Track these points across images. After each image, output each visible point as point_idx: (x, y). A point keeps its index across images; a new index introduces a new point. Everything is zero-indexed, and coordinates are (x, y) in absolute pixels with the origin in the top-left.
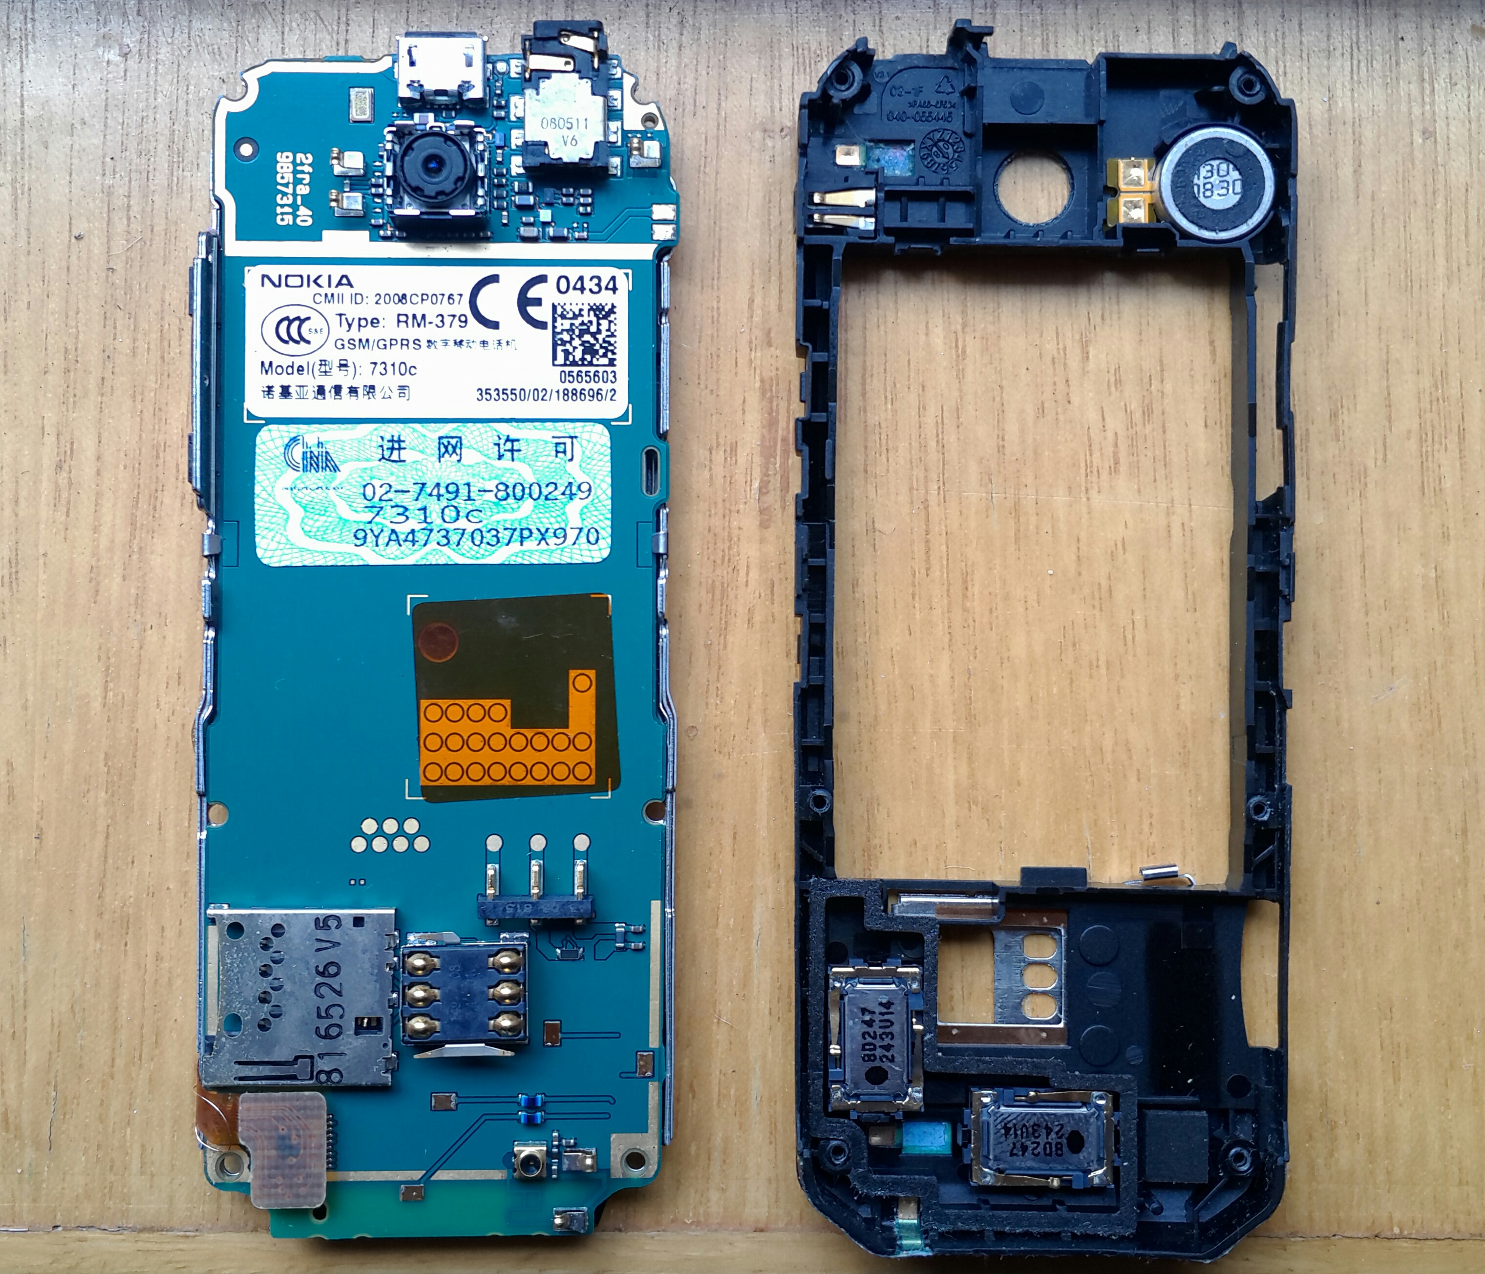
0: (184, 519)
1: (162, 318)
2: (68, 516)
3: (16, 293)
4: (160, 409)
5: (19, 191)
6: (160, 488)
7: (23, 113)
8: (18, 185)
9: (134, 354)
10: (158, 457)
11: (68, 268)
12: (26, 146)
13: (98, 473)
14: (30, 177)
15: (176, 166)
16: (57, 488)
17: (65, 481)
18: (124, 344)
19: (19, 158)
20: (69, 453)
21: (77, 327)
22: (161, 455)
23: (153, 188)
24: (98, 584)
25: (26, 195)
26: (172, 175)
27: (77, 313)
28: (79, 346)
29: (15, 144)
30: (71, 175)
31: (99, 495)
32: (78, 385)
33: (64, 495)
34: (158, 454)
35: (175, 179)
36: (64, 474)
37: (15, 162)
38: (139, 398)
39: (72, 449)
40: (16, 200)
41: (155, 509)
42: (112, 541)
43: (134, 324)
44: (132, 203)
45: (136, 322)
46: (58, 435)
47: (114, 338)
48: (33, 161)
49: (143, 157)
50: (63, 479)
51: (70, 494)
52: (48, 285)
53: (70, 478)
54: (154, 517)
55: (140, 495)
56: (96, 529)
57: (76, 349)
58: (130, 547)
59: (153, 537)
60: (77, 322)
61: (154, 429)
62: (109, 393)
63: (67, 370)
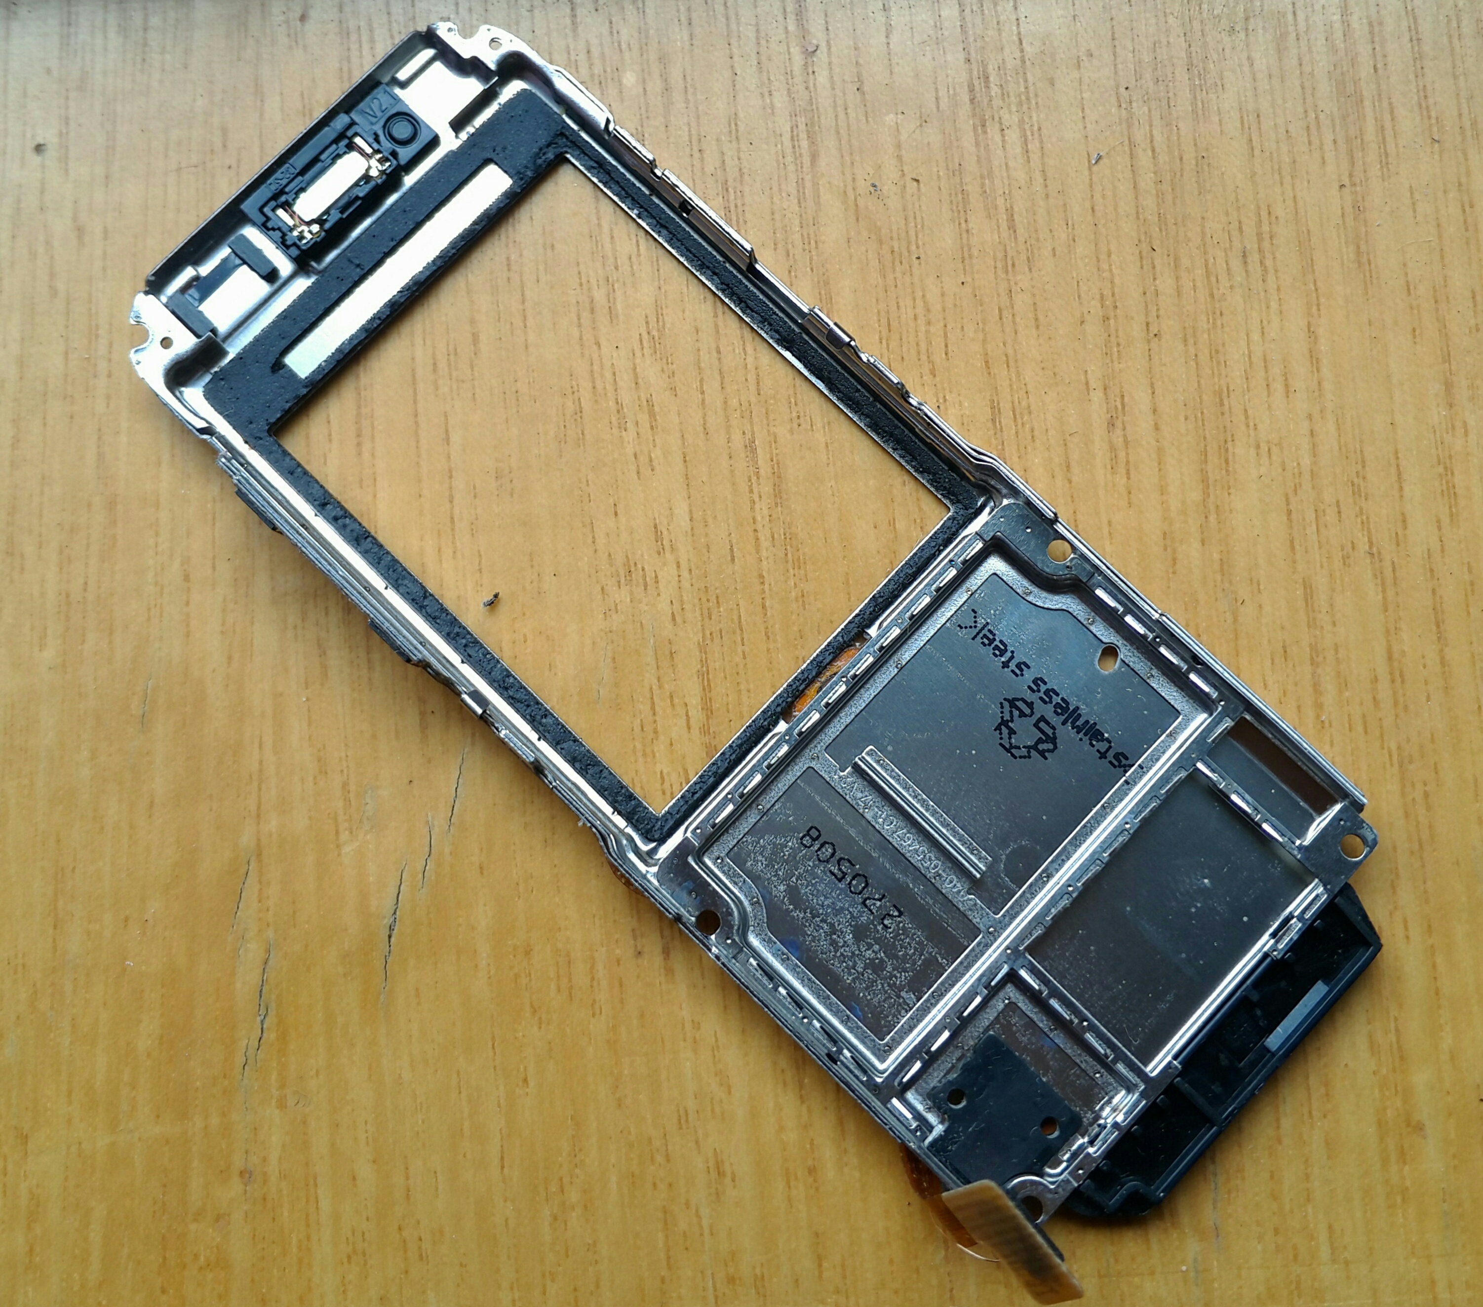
0: (1263, 470)
1: (1205, 253)
2: (1129, 478)
3: (1038, 240)
4: (1217, 352)
6: (1230, 439)
7: (1022, 51)
8: (1027, 127)
9: (1179, 294)
10: (1222, 404)
11: (1093, 208)
12: (1030, 84)
13: (1157, 428)
14: (1038, 116)
15: (1198, 88)
16: (1113, 449)
17: (1121, 439)
18: (1166, 284)
19: (1023, 98)
20: (1120, 407)
21: (1111, 270)
22: (1226, 402)
23: (1175, 115)
24: (1174, 551)
25: (1036, 135)
26: (1195, 98)
27: (1109, 255)
28: (1116, 290)
29: (1018, 83)
30: (1083, 110)
31: (1160, 451)
32: (1120, 333)
33: (1122, 454)
34: (1221, 400)
35: (1200, 104)
36: (1119, 432)
37: (1020, 104)
38: (1191, 341)
39: (1123, 404)
40: (1025, 142)
41: (1227, 462)
42: (1183, 502)
43: (1175, 262)
44: (1155, 132)
45: (1176, 260)
46: (1105, 389)
47: (1155, 279)
48: (1040, 100)
49: (1160, 82)
50: (1118, 437)
51: (1127, 454)
52: (1073, 229)
53: (1125, 436)
54: (1227, 471)
55: (1208, 448)
56: (1163, 490)
57: (1113, 295)
58: (1205, 507)
59: (1229, 494)
60: (1110, 265)
61: (1213, 373)
62: (1156, 339)
63: (1106, 319)
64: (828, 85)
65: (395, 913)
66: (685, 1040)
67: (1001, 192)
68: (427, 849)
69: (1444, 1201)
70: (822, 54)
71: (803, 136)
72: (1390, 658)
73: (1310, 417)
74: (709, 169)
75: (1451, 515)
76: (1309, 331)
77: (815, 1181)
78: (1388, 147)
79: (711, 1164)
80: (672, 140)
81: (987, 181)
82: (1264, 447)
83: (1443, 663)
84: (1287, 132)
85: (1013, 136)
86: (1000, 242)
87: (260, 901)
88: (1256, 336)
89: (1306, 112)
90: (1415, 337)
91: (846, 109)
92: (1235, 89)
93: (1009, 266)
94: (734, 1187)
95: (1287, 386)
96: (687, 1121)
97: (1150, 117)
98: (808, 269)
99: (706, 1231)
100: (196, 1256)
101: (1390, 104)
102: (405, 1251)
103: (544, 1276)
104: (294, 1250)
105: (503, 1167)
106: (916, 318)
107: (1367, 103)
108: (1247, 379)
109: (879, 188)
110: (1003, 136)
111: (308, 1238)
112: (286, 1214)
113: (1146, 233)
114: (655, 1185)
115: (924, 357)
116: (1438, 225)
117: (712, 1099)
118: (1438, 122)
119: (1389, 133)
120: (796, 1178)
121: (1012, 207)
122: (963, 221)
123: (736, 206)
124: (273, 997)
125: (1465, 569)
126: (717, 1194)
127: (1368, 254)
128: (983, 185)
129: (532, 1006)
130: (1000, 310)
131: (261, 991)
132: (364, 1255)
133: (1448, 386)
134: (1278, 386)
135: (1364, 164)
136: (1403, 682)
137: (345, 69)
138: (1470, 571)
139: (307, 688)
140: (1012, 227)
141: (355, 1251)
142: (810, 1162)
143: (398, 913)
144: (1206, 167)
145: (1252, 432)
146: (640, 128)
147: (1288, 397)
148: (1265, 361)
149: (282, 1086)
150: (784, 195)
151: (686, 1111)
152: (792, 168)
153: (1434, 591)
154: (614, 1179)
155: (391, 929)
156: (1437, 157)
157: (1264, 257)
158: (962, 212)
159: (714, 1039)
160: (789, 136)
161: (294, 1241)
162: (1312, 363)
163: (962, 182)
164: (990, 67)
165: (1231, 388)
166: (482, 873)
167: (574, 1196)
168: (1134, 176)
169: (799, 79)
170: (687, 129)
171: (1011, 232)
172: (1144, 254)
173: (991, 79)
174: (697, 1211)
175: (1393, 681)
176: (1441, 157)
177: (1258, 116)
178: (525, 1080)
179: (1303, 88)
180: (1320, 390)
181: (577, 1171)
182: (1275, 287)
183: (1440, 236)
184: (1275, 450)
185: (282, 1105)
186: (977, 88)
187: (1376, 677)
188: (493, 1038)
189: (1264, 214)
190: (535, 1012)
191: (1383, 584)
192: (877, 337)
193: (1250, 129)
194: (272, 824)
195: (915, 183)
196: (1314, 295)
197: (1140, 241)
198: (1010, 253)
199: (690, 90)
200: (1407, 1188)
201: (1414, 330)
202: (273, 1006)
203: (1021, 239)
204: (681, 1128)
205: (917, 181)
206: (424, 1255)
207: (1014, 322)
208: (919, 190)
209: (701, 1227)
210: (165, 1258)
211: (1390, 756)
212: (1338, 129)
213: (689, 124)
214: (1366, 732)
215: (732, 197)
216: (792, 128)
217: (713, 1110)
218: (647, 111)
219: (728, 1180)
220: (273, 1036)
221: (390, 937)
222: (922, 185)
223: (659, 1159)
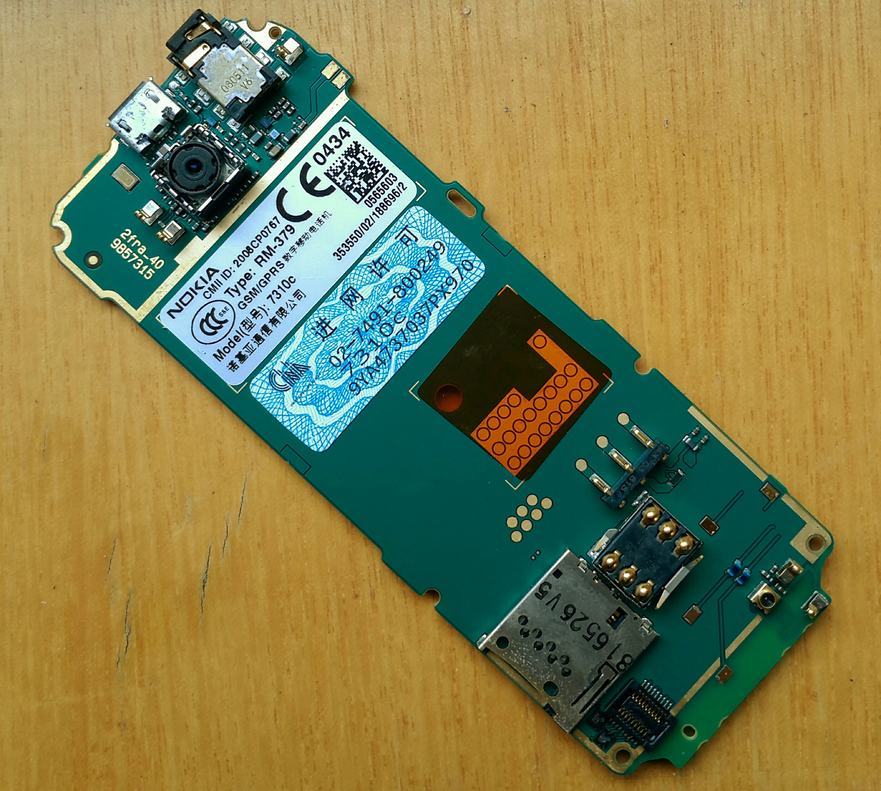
0: (745, 300)
1: (716, 157)
2: (662, 304)
3: (611, 146)
4: (721, 223)
5: (607, 74)
6: (725, 279)
7: (604, 16)
8: (606, 69)
9: (699, 184)
10: (722, 257)
11: (646, 126)
12: (609, 40)
13: (681, 271)
14: (614, 62)
15: (717, 45)
16: (653, 285)
17: (658, 279)
18: (691, 177)
19: (604, 49)
20: (658, 258)
21: (656, 167)
22: (724, 255)
23: (701, 63)
24: (688, 351)
25: (612, 76)
26: (715, 51)
27: (656, 158)
28: (659, 181)
29: (601, 39)
30: (643, 58)
31: (683, 287)
32: (661, 210)
33: (658, 289)
34: (722, 255)
35: (718, 55)
36: (657, 274)
37: (602, 53)
38: (705, 216)
39: (660, 256)
40: (605, 80)
41: (723, 294)
42: (695, 320)
43: (697, 163)
44: (688, 76)
45: (698, 162)
46: (650, 246)
47: (684, 174)
48: (615, 51)
49: (693, 41)
50: (656, 277)
51: (662, 289)
52: (633, 139)
53: (661, 277)
54: (723, 300)
55: (712, 286)
56: (683, 312)
57: (657, 184)
58: (708, 323)
59: (723, 315)
60: (656, 165)
61: (717, 237)
62: (683, 214)
63: (652, 200)
64: (477, 38)
65: (206, 572)
66: (384, 647)
67: (589, 113)
68: (225, 534)
69: (826, 737)
70: (473, 15)
71: (460, 73)
72: (815, 418)
73: (776, 266)
74: (399, 95)
75: (859, 331)
76: (779, 210)
77: (461, 727)
78: (836, 88)
79: (400, 717)
80: (374, 73)
81: (579, 106)
82: (747, 285)
83: (847, 422)
84: (773, 76)
85: (597, 75)
86: (586, 148)
87: (123, 565)
88: (745, 214)
89: (785, 63)
90: (844, 215)
91: (488, 54)
92: (741, 46)
93: (592, 165)
94: (414, 731)
95: (763, 246)
96: (385, 693)
97: (685, 64)
98: (463, 164)
99: (397, 755)
100: (94, 771)
101: (840, 58)
102: (219, 768)
103: (301, 781)
104: (153, 767)
105: (276, 720)
106: (532, 198)
107: (825, 57)
108: (738, 241)
109: (509, 110)
110: (590, 75)
111: (161, 760)
112: (147, 747)
113: (680, 144)
114: (366, 730)
115: (536, 224)
116: (864, 141)
117: (400, 681)
118: (869, 72)
119: (837, 78)
120: (450, 725)
121: (595, 124)
122: (563, 133)
123: (416, 120)
124: (133, 622)
125: (865, 364)
126: (404, 735)
127: (819, 160)
128: (576, 109)
129: (292, 628)
130: (585, 193)
131: (126, 619)
132: (194, 769)
133: (863, 246)
134: (757, 246)
135: (820, 99)
136: (822, 434)
137: (155, 20)
138: (867, 365)
139: (146, 434)
140: (594, 138)
141: (188, 768)
142: (458, 716)
143: (208, 572)
144: (719, 99)
145: (739, 275)
146: (353, 65)
147: (763, 253)
148: (750, 229)
149: (142, 674)
150: (448, 113)
151: (385, 687)
152: (453, 94)
153: (844, 378)
154: (342, 726)
155: (204, 582)
156: (866, 95)
157: (753, 161)
158: (563, 127)
159: (401, 646)
160: (451, 72)
161: (153, 761)
162: (779, 232)
163: (563, 107)
164: (583, 27)
165: (728, 248)
166: (260, 549)
167: (318, 736)
168: (673, 104)
169: (457, 33)
170: (384, 67)
171: (594, 141)
172: (678, 157)
173: (584, 35)
174: (391, 744)
175: (816, 433)
176: (869, 95)
177: (755, 65)
178: (288, 670)
179: (784, 46)
180: (783, 249)
181: (320, 722)
182: (759, 181)
183: (865, 149)
184: (753, 287)
185: (141, 684)
186: (574, 42)
187: (806, 430)
188: (268, 646)
189: (754, 132)
190: (293, 630)
191: (814, 373)
192: (507, 210)
193: (749, 74)
194: (129, 519)
195: (533, 107)
196: (783, 187)
197: (675, 148)
198: (593, 155)
199: (386, 39)
200: (805, 729)
201: (844, 210)
202: (133, 627)
203: (600, 146)
204: (382, 697)
205: (535, 106)
206: (230, 769)
207: (594, 201)
208: (535, 111)
209: (394, 753)
210: (75, 773)
211: (812, 478)
212: (805, 75)
213: (385, 63)
214: (798, 464)
215: (414, 114)
216: (453, 67)
217: (401, 687)
218: (357, 54)
219: (410, 726)
220: (135, 645)
221: (204, 586)
222: (537, 108)
223: (369, 715)
